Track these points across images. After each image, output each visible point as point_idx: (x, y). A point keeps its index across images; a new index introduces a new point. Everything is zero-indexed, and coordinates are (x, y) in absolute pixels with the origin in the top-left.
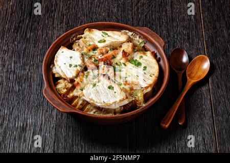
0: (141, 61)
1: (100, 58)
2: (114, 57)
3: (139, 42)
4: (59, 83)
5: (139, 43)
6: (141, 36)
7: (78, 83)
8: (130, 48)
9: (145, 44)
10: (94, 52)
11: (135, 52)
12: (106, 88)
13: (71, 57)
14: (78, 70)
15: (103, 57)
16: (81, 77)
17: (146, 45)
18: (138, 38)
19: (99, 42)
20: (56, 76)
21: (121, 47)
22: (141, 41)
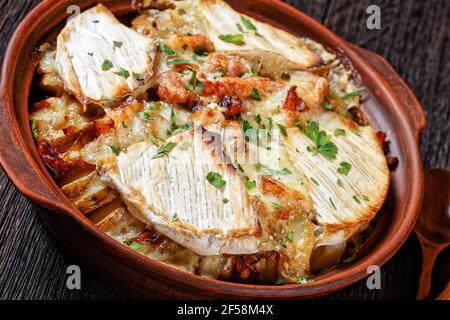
0: (338, 141)
1: (210, 78)
2: (256, 97)
3: (343, 91)
4: (48, 106)
5: (342, 95)
6: (358, 77)
7: (112, 125)
8: (316, 91)
9: (361, 102)
10: (199, 58)
11: (327, 110)
12: (201, 175)
13: (118, 44)
14: (125, 88)
15: (221, 80)
16: (129, 112)
17: (362, 108)
18: (344, 78)
19: (222, 38)
20: (48, 81)
21: (286, 77)
22: (351, 89)
